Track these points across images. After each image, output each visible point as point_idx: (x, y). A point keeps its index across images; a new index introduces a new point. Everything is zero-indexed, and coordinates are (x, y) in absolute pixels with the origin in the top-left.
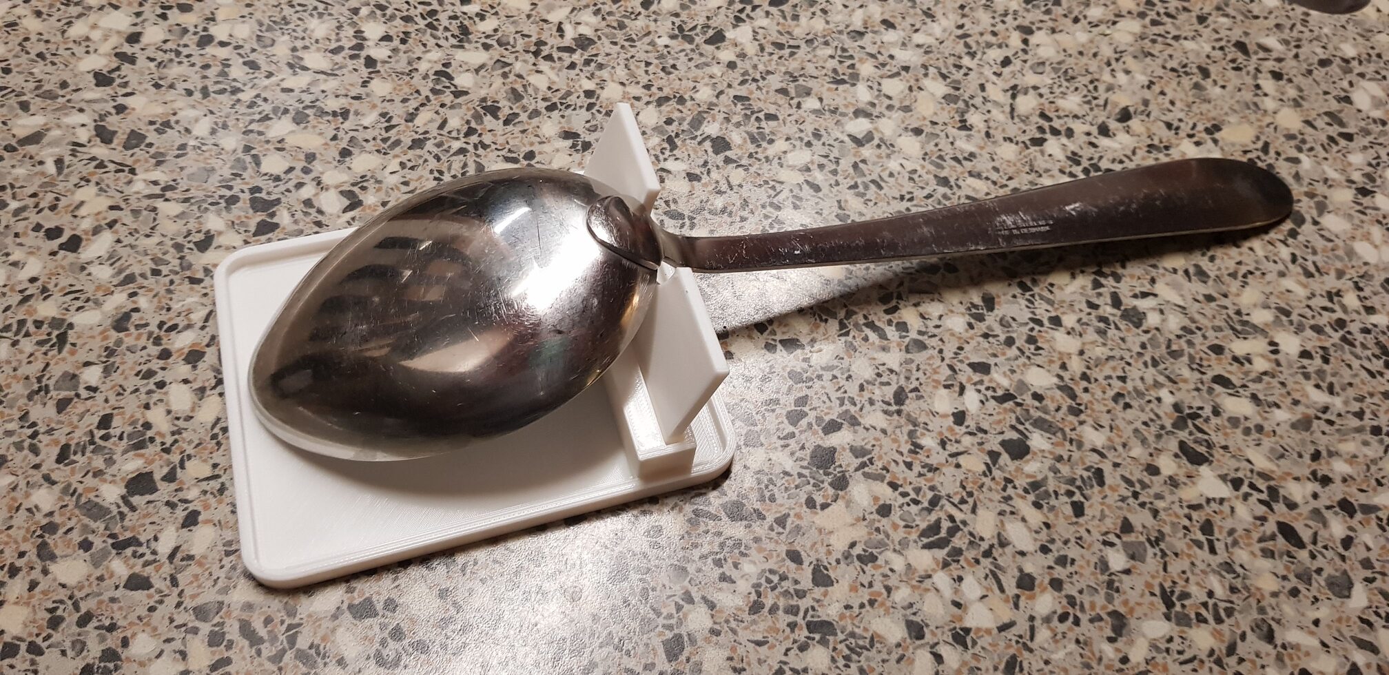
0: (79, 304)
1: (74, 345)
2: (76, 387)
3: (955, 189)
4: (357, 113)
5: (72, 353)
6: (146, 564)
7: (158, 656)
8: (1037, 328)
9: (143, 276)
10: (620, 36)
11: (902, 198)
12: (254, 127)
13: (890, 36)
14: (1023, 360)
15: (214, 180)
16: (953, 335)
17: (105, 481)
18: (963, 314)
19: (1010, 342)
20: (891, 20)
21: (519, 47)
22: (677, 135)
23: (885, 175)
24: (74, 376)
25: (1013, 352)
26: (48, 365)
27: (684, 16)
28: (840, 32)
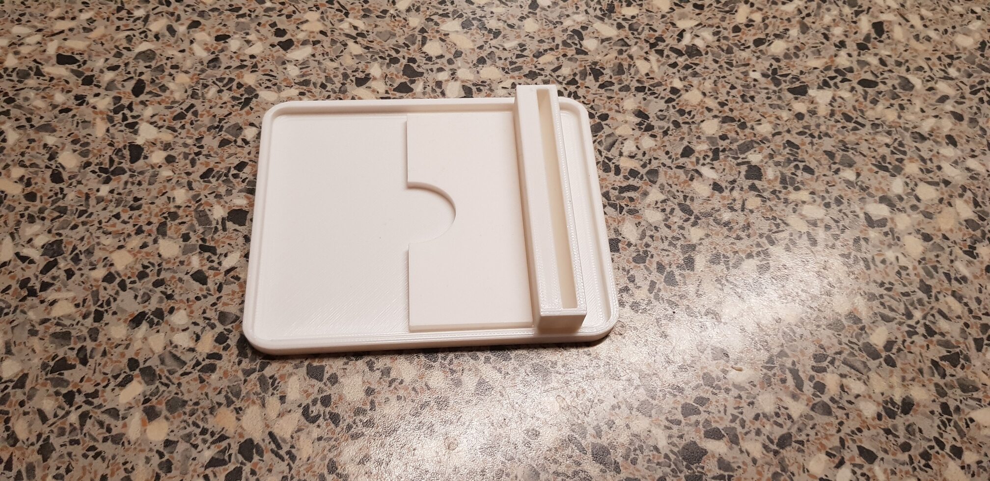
0: (269, 84)
1: (251, 109)
2: (237, 136)
3: (933, 299)
4: (504, 37)
5: (248, 113)
6: (211, 268)
7: (183, 330)
8: (937, 448)
9: (315, 84)
10: (724, 57)
11: (882, 284)
12: (435, 18)
13: (949, 151)
14: (909, 468)
15: (392, 42)
16: (860, 416)
17: (219, 203)
18: (879, 404)
19: (906, 447)
20: (957, 139)
21: (643, 36)
22: (724, 150)
23: (878, 260)
24: (241, 128)
25: (904, 457)
26: (230, 114)
27: (782, 64)
28: (906, 129)
